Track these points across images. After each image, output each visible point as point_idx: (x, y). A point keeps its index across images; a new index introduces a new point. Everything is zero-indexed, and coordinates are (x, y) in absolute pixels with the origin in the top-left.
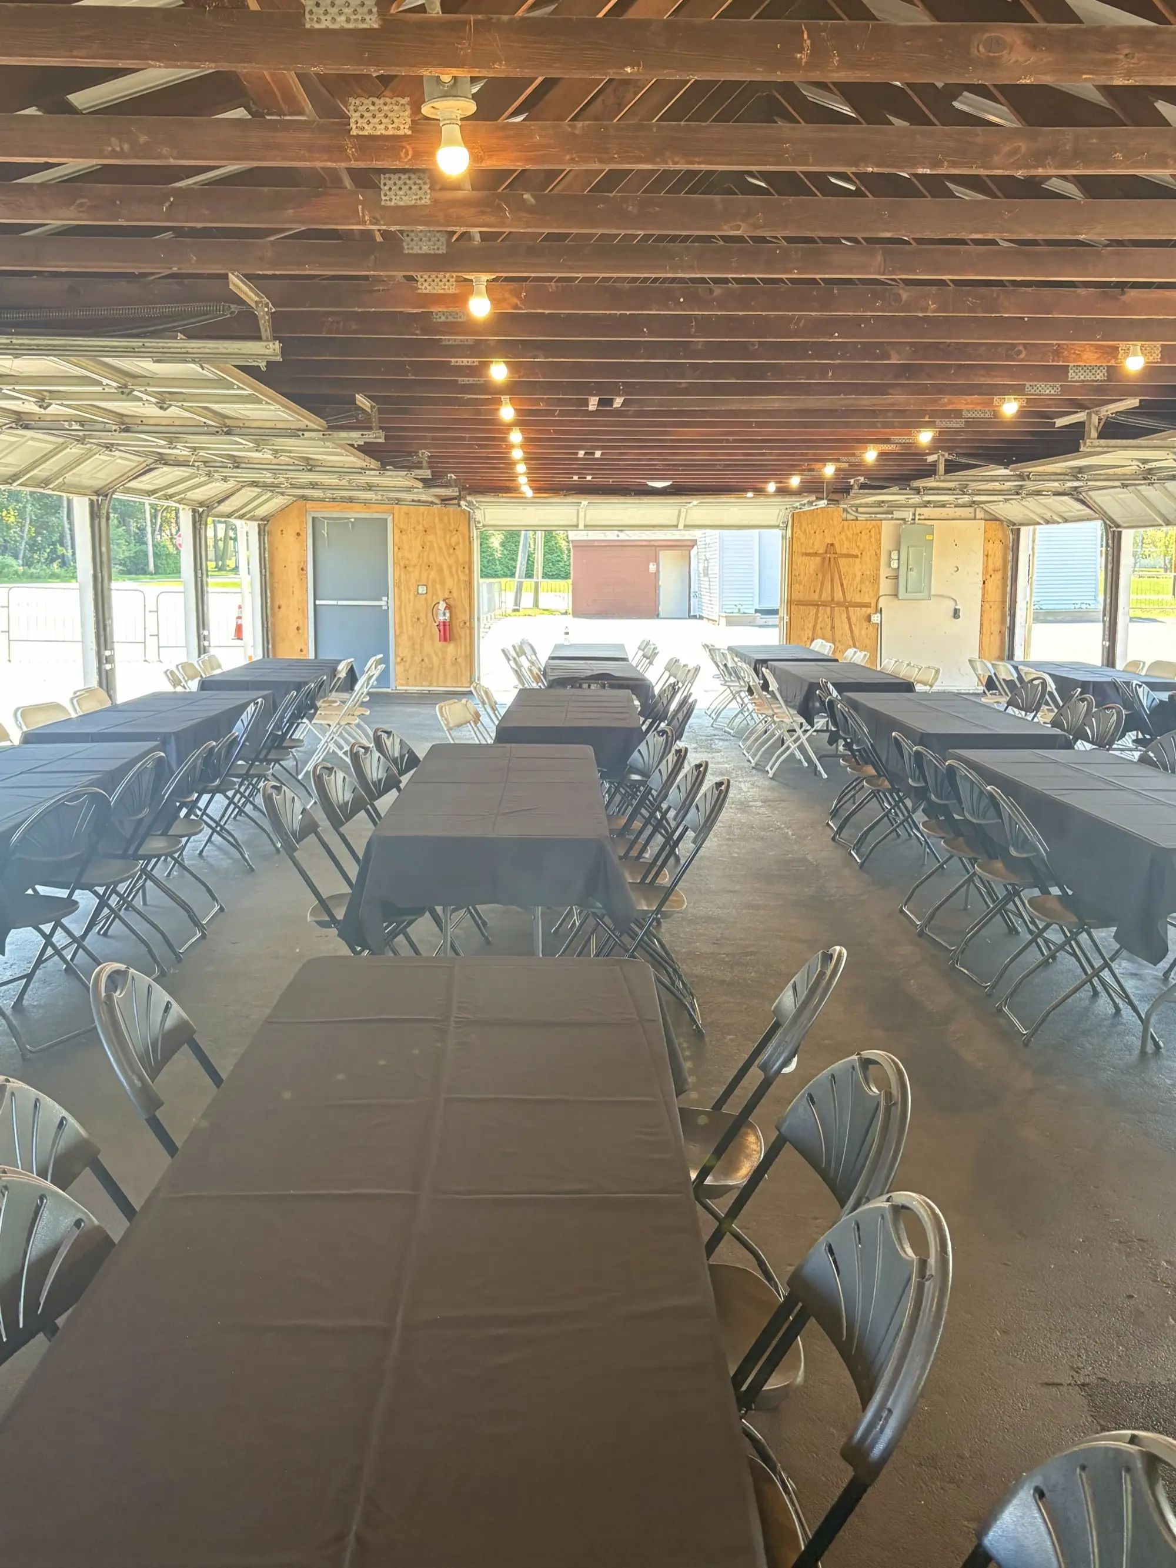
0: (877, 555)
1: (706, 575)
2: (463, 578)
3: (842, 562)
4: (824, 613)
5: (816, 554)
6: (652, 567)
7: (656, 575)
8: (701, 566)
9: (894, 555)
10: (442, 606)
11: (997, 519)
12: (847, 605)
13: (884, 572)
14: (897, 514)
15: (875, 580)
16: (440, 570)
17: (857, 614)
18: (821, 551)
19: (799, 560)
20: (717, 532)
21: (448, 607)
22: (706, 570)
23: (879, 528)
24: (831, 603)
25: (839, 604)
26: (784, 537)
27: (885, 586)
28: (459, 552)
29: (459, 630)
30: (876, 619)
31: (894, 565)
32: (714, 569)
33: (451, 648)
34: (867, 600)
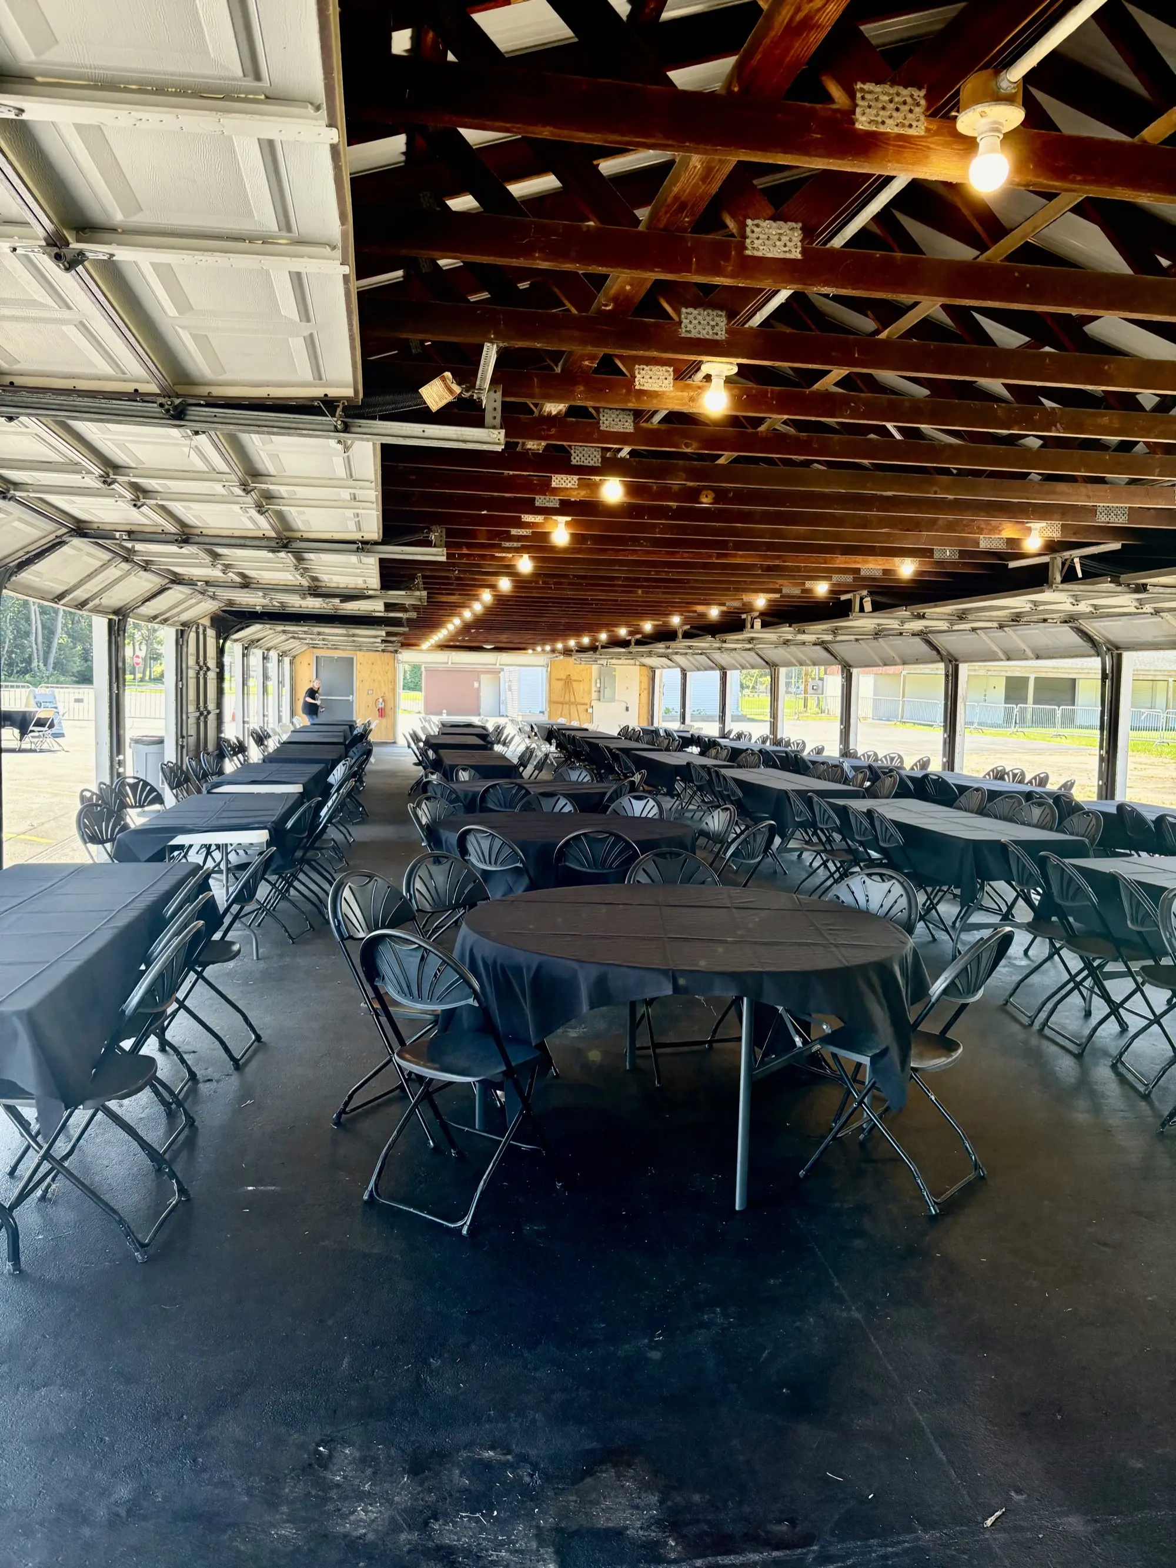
0: (590, 680)
1: (510, 690)
2: (391, 687)
3: (575, 684)
4: (566, 707)
5: (562, 680)
6: (476, 685)
7: (479, 689)
8: (507, 684)
9: (598, 681)
10: (381, 700)
11: (644, 665)
12: (577, 704)
13: (594, 689)
14: (599, 662)
15: (590, 692)
16: (379, 682)
17: (581, 708)
18: (564, 678)
19: (554, 682)
20: (518, 668)
21: (383, 701)
22: (510, 686)
23: (591, 668)
24: (569, 703)
25: (572, 703)
26: (547, 671)
27: (594, 695)
28: (389, 673)
29: (388, 711)
30: (590, 710)
31: (598, 685)
32: (515, 687)
33: (384, 720)
34: (586, 702)
